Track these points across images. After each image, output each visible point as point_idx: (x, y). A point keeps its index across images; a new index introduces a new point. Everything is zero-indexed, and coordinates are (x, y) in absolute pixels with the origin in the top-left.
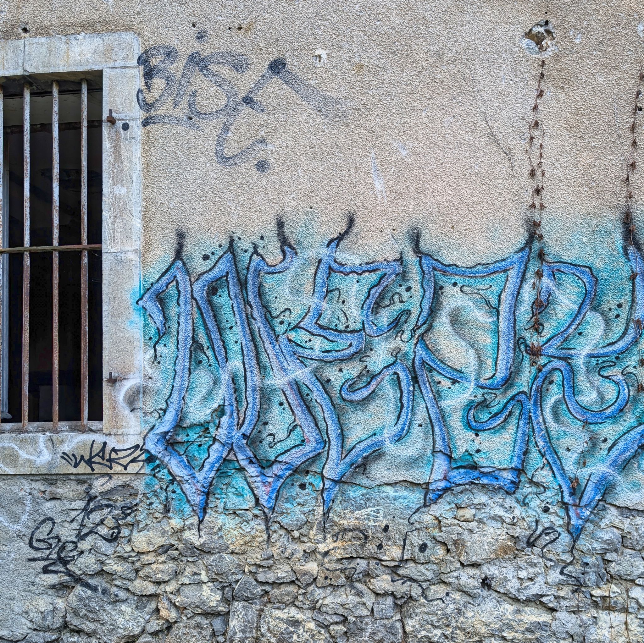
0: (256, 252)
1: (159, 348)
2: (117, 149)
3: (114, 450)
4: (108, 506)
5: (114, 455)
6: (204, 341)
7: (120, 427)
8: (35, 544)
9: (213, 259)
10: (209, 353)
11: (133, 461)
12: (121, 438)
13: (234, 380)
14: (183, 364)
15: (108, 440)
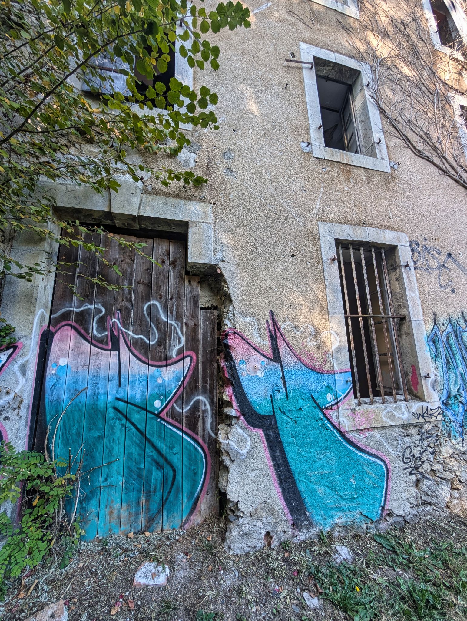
0: (458, 323)
1: (437, 362)
2: (408, 277)
3: (431, 410)
4: (430, 437)
5: (431, 412)
6: (449, 359)
7: (431, 399)
8: (405, 460)
9: (446, 325)
10: (451, 364)
11: (439, 414)
12: (433, 404)
13: (461, 375)
14: (445, 369)
15: (428, 405)
